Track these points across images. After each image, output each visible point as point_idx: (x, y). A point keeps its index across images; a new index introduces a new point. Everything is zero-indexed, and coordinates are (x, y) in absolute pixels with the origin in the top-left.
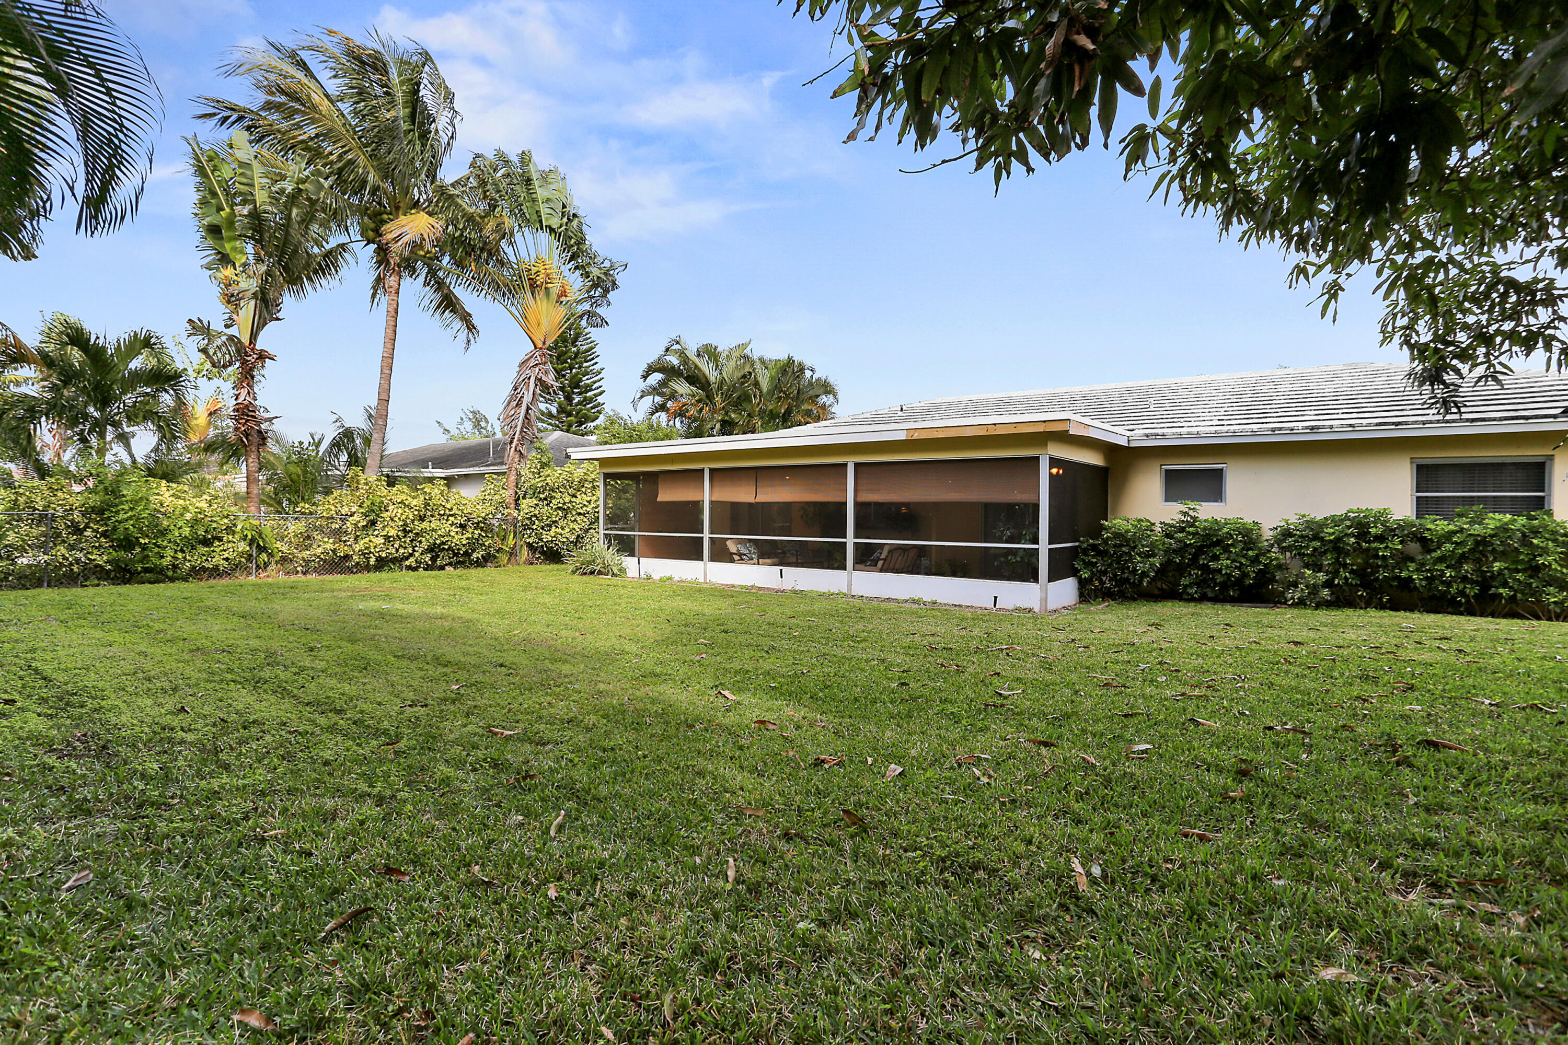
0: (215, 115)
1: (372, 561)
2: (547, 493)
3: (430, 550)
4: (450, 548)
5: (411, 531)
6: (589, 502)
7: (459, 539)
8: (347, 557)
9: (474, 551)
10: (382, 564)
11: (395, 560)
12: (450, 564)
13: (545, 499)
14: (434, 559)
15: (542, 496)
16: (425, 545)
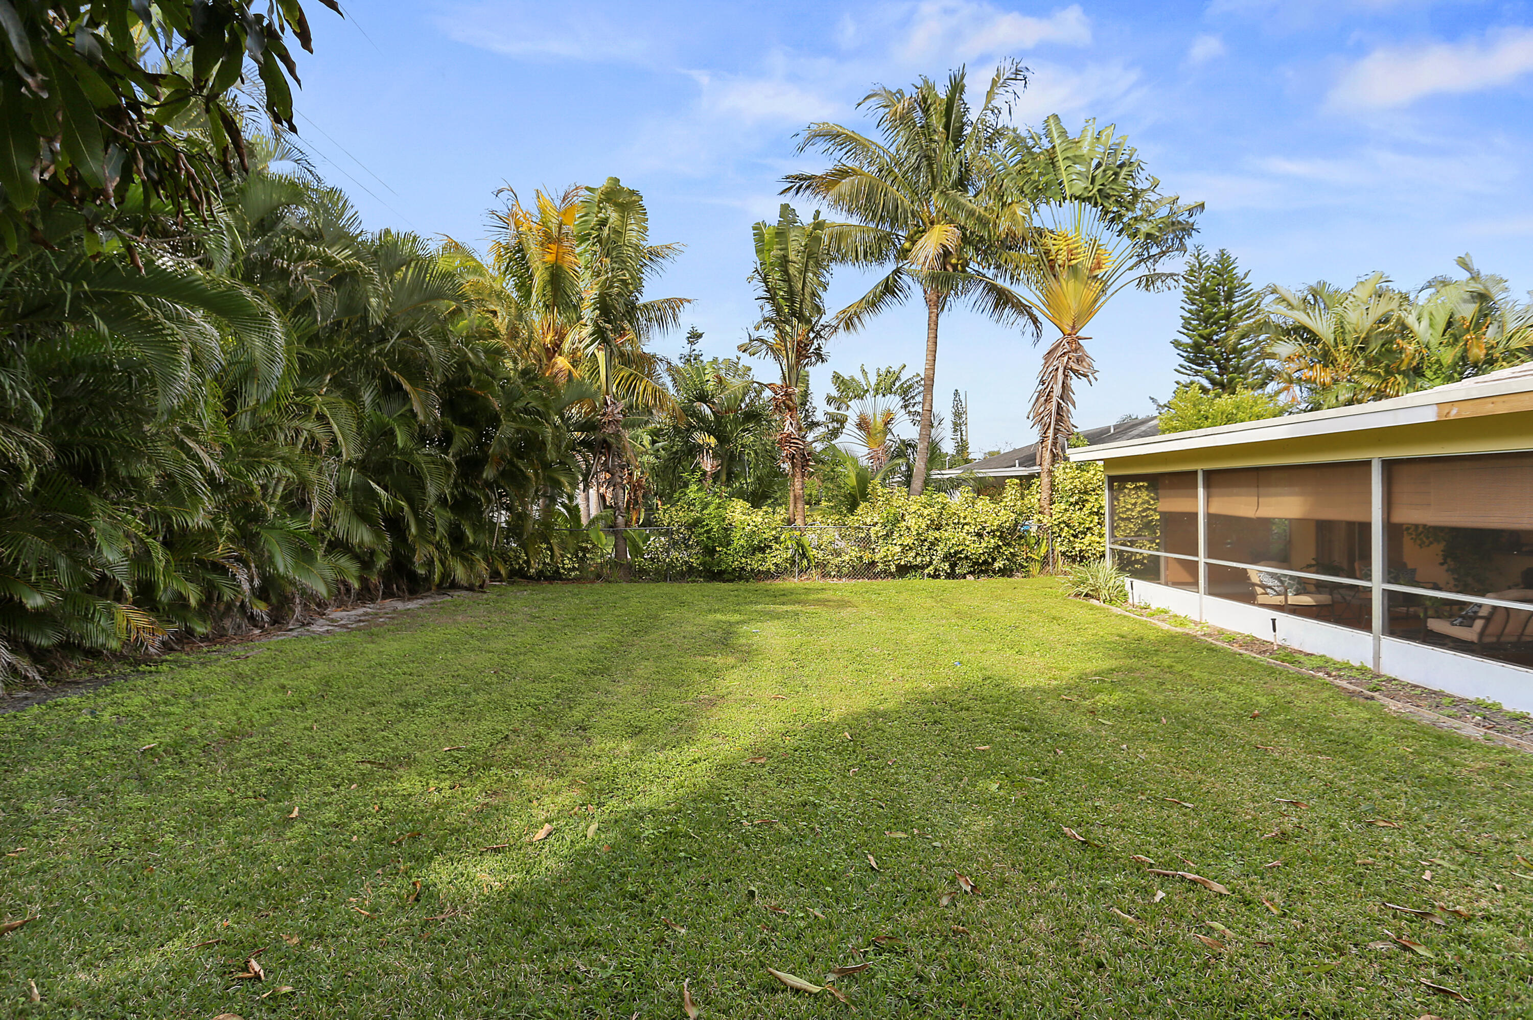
0: (791, 187)
1: (893, 568)
2: (1076, 497)
3: (946, 558)
4: (967, 557)
5: (926, 540)
6: (1135, 504)
7: (976, 548)
8: (873, 563)
9: (994, 560)
10: (903, 570)
11: (915, 568)
12: (970, 573)
13: (1077, 503)
14: (953, 566)
15: (1072, 500)
16: (941, 554)
